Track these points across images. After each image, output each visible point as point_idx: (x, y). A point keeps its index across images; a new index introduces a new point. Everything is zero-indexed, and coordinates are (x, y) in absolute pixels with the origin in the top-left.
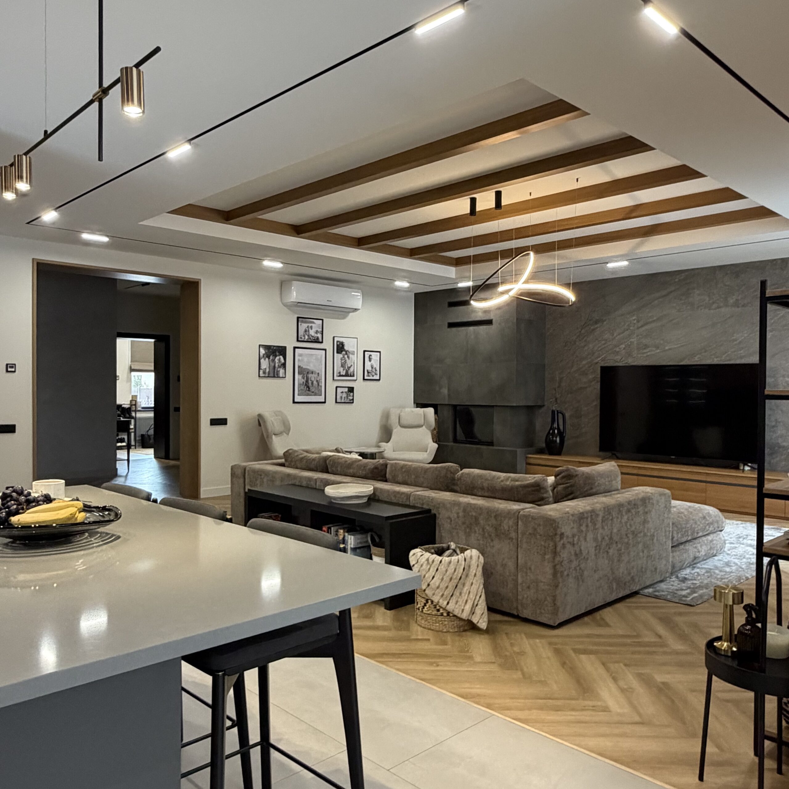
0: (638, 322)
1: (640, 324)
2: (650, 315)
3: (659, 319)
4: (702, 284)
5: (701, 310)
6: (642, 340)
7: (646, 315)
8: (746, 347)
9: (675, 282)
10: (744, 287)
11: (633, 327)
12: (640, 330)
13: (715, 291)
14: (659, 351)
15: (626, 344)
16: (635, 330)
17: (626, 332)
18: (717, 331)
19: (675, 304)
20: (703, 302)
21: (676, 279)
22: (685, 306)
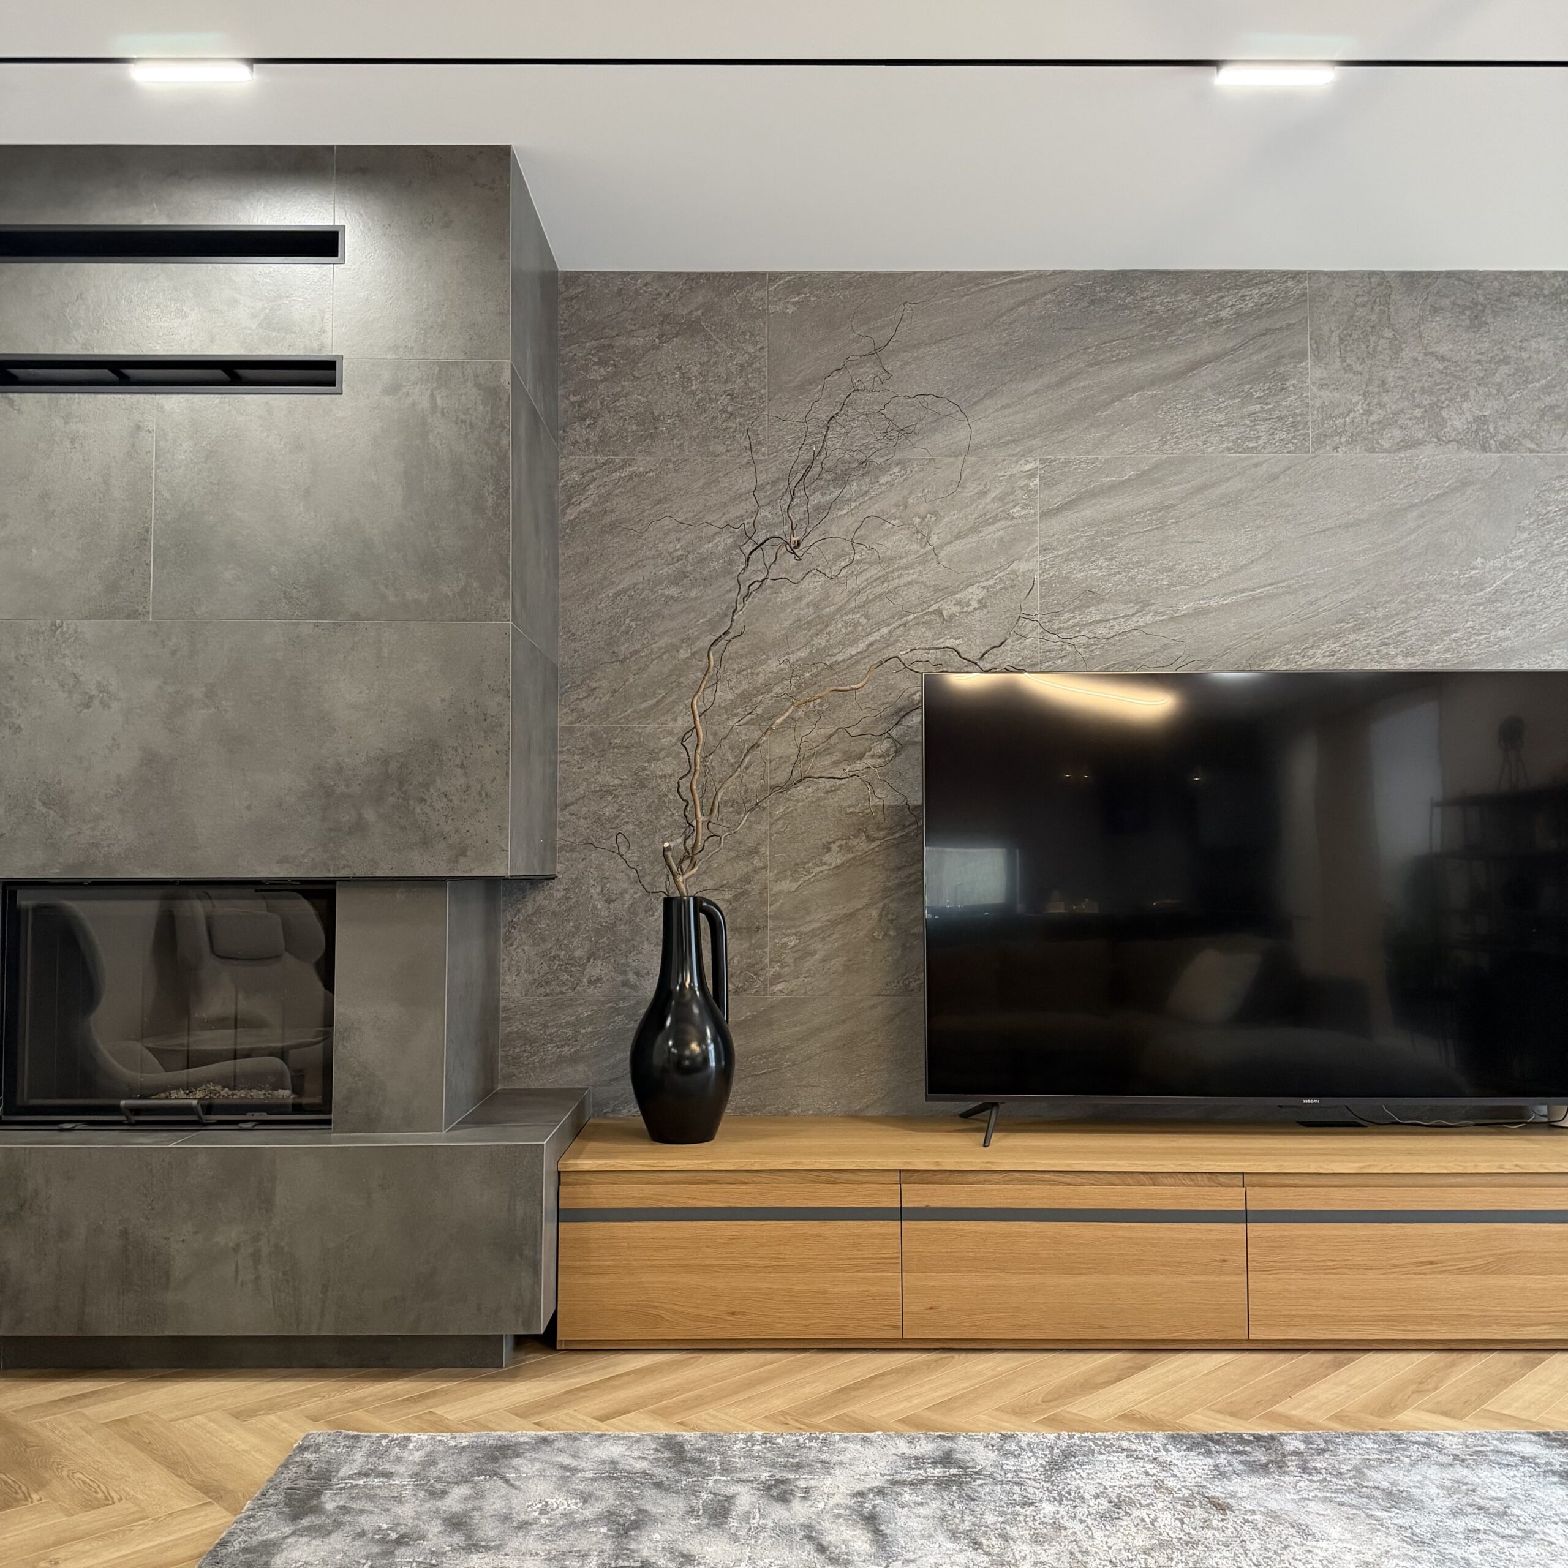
0: (1048, 483)
1: (1058, 496)
2: (1104, 455)
3: (1146, 478)
4: (1335, 339)
5: (1336, 448)
6: (1066, 568)
7: (1084, 458)
8: (1524, 614)
9: (1218, 322)
10: (1504, 369)
11: (1025, 506)
12: (1057, 524)
13: (1391, 375)
14: (1149, 618)
15: (992, 582)
16: (1035, 522)
17: (992, 528)
18: (1402, 543)
19: (1221, 416)
20: (1344, 415)
21: (1223, 308)
22: (1263, 427)
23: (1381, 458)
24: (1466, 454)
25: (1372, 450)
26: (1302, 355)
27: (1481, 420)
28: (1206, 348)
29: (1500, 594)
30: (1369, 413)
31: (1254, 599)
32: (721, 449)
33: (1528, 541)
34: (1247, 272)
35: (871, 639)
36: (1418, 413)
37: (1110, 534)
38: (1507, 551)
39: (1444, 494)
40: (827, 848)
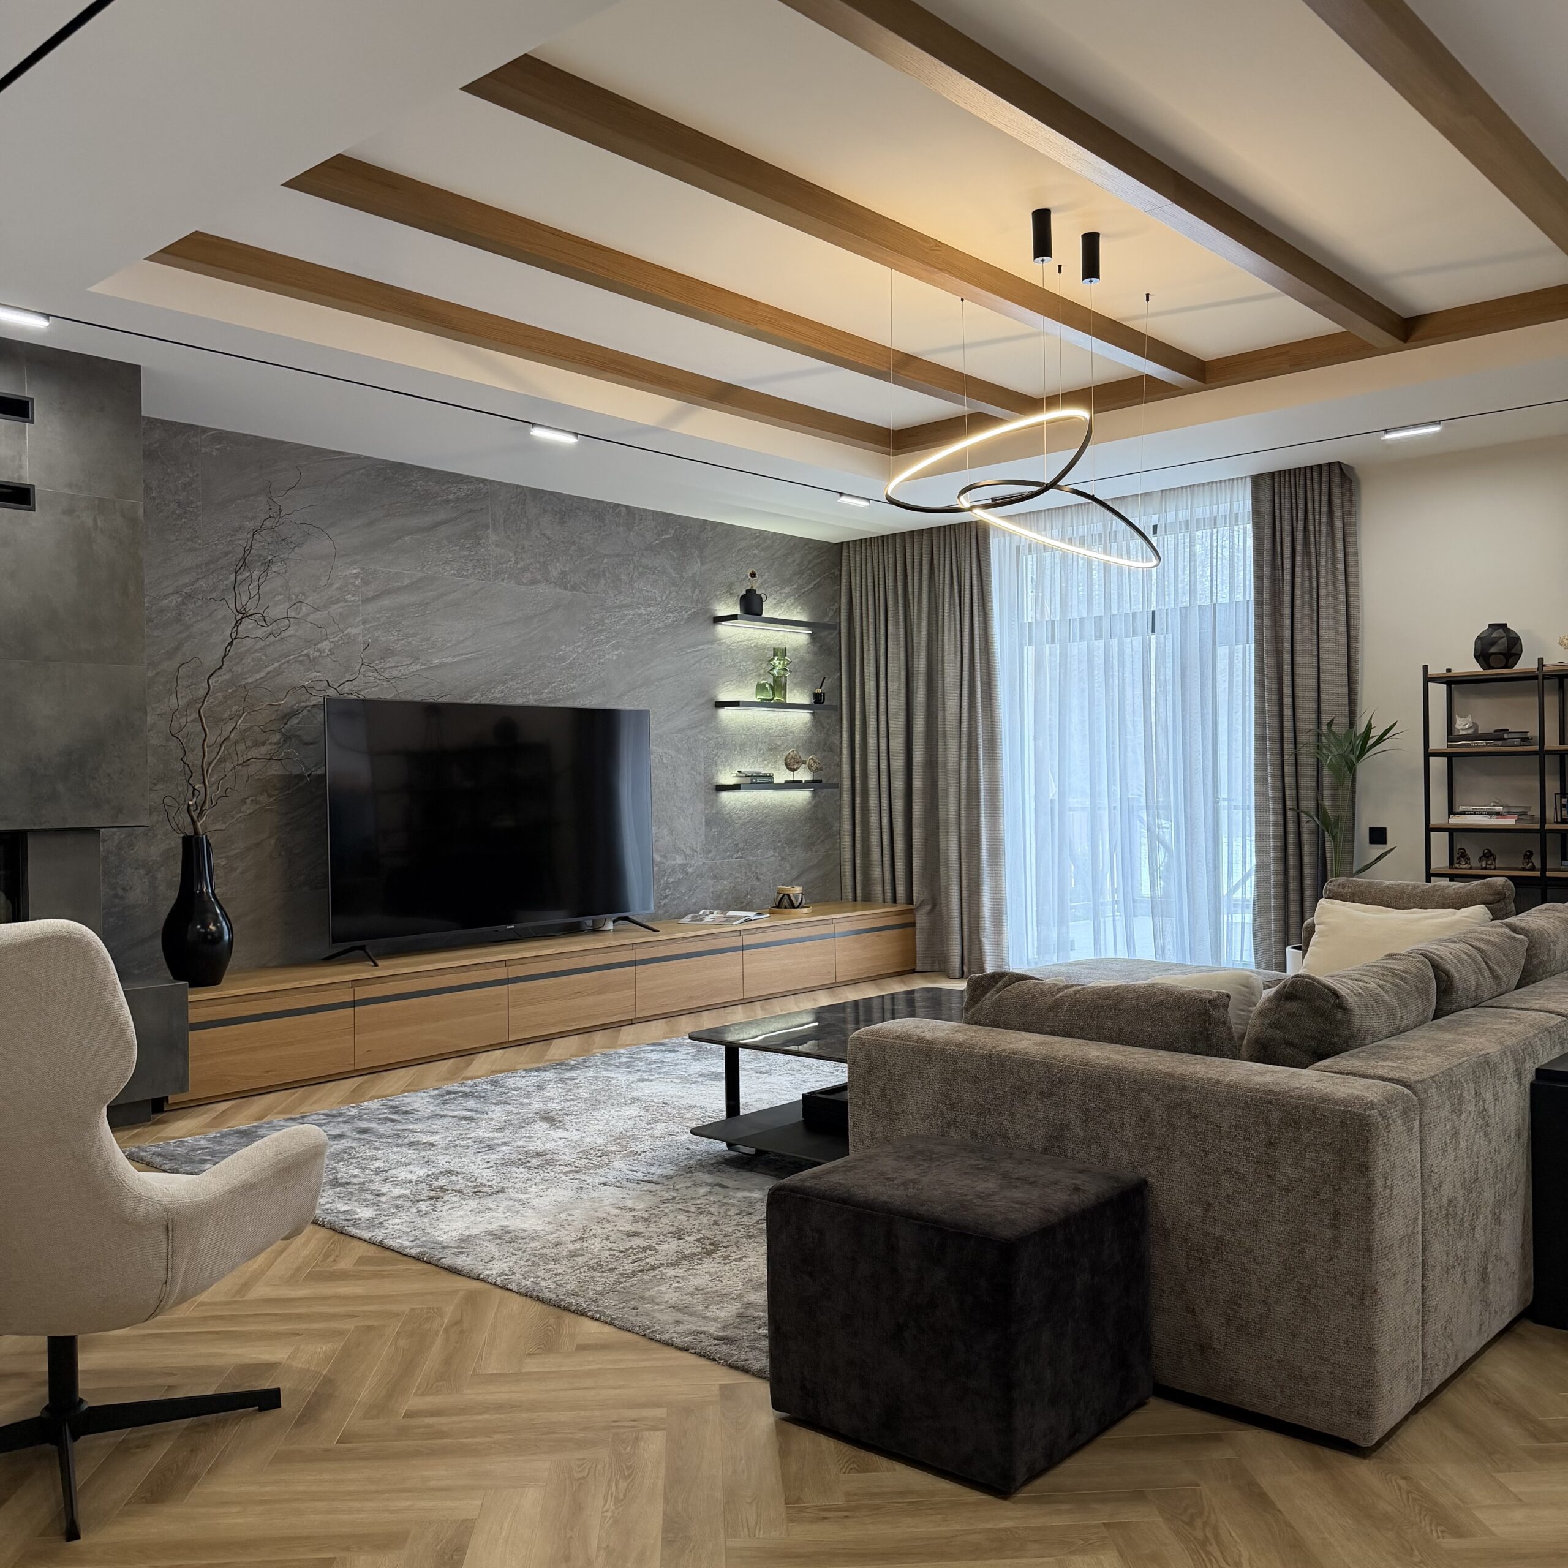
0: (365, 582)
1: (370, 591)
2: (394, 570)
3: (415, 586)
4: (502, 520)
5: (503, 580)
6: (377, 634)
7: (384, 570)
8: (581, 675)
9: (448, 501)
10: (573, 548)
11: (353, 595)
12: (371, 607)
13: (527, 544)
14: (418, 667)
15: (336, 639)
16: (359, 605)
17: (336, 606)
18: (532, 635)
19: (450, 555)
20: (506, 562)
21: (451, 493)
22: (470, 564)
23: (523, 588)
24: (558, 590)
25: (518, 584)
26: (488, 527)
27: (563, 572)
28: (442, 515)
29: (571, 665)
30: (517, 563)
31: (468, 659)
32: (173, 538)
33: (583, 638)
34: (461, 475)
35: (268, 669)
36: (538, 565)
37: (398, 616)
38: (575, 643)
39: (549, 611)
40: (244, 801)
